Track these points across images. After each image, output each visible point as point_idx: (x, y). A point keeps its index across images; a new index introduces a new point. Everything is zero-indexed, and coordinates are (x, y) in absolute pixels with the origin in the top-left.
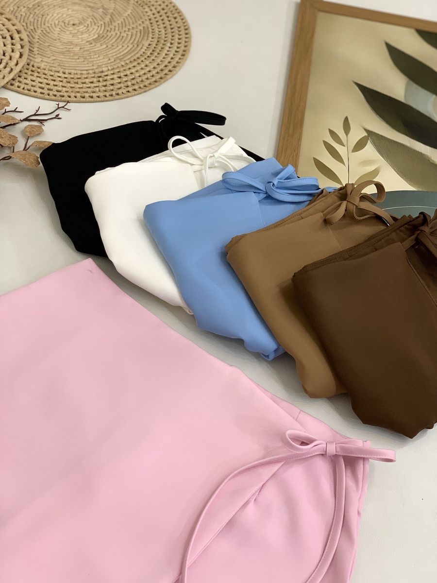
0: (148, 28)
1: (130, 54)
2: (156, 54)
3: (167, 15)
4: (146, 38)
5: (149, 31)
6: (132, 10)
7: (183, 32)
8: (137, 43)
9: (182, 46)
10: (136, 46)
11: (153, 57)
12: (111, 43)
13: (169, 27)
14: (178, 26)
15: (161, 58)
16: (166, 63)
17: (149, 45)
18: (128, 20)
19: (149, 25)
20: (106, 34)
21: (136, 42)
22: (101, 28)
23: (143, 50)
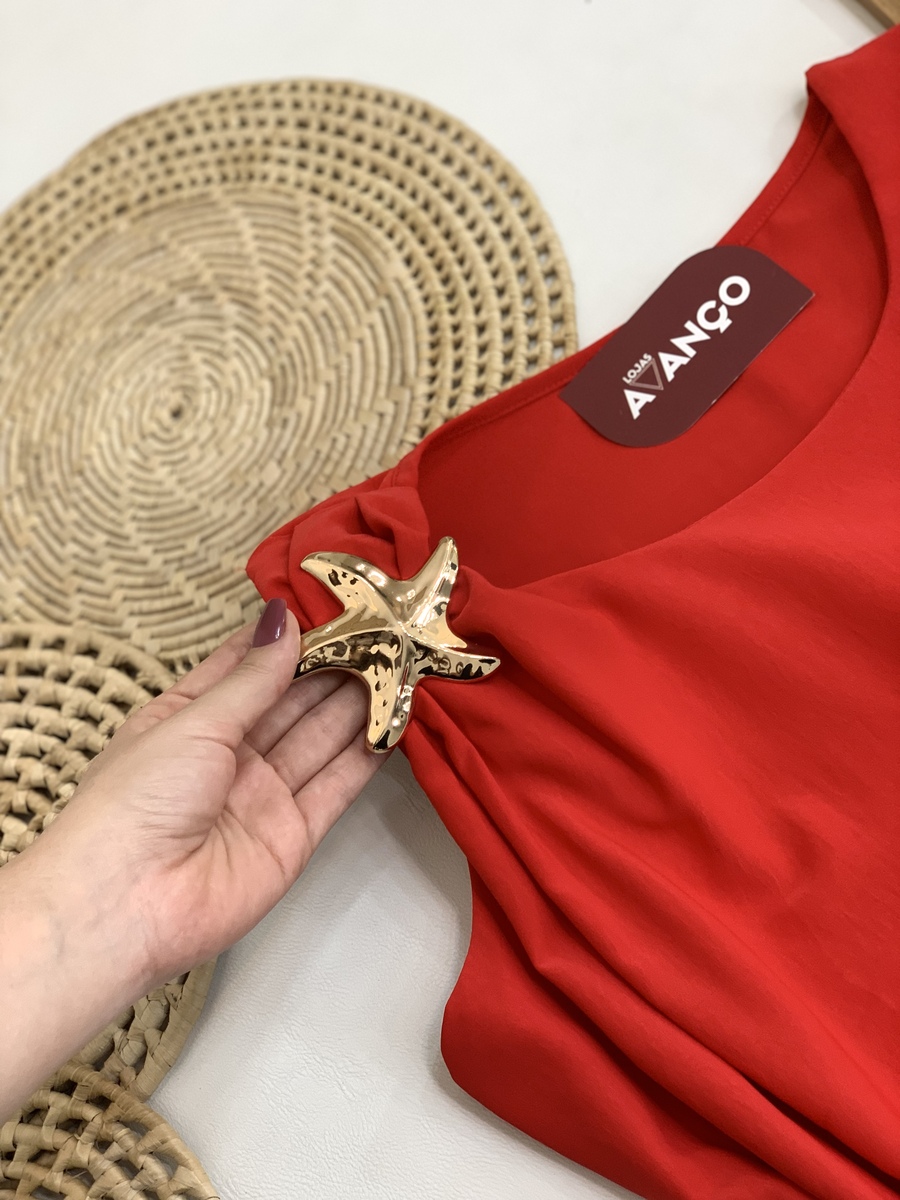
0: (344, 220)
1: (402, 342)
2: (457, 271)
3: (332, 128)
4: (377, 255)
5: (357, 227)
6: (246, 215)
7: (430, 134)
8: (378, 293)
9: (478, 172)
10: (384, 303)
11: (464, 288)
12: (321, 364)
13: (381, 157)
14: (396, 127)
15: (484, 269)
16: (511, 266)
17: (408, 261)
18: (275, 253)
19: (336, 207)
20: (278, 352)
21: (370, 294)
22: (249, 351)
23: (416, 295)
